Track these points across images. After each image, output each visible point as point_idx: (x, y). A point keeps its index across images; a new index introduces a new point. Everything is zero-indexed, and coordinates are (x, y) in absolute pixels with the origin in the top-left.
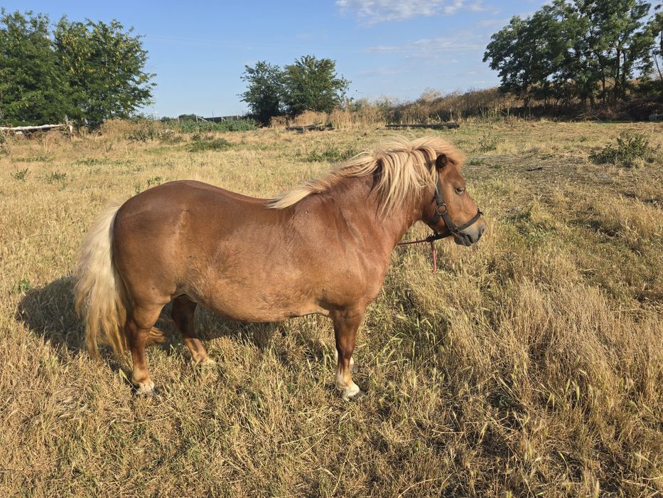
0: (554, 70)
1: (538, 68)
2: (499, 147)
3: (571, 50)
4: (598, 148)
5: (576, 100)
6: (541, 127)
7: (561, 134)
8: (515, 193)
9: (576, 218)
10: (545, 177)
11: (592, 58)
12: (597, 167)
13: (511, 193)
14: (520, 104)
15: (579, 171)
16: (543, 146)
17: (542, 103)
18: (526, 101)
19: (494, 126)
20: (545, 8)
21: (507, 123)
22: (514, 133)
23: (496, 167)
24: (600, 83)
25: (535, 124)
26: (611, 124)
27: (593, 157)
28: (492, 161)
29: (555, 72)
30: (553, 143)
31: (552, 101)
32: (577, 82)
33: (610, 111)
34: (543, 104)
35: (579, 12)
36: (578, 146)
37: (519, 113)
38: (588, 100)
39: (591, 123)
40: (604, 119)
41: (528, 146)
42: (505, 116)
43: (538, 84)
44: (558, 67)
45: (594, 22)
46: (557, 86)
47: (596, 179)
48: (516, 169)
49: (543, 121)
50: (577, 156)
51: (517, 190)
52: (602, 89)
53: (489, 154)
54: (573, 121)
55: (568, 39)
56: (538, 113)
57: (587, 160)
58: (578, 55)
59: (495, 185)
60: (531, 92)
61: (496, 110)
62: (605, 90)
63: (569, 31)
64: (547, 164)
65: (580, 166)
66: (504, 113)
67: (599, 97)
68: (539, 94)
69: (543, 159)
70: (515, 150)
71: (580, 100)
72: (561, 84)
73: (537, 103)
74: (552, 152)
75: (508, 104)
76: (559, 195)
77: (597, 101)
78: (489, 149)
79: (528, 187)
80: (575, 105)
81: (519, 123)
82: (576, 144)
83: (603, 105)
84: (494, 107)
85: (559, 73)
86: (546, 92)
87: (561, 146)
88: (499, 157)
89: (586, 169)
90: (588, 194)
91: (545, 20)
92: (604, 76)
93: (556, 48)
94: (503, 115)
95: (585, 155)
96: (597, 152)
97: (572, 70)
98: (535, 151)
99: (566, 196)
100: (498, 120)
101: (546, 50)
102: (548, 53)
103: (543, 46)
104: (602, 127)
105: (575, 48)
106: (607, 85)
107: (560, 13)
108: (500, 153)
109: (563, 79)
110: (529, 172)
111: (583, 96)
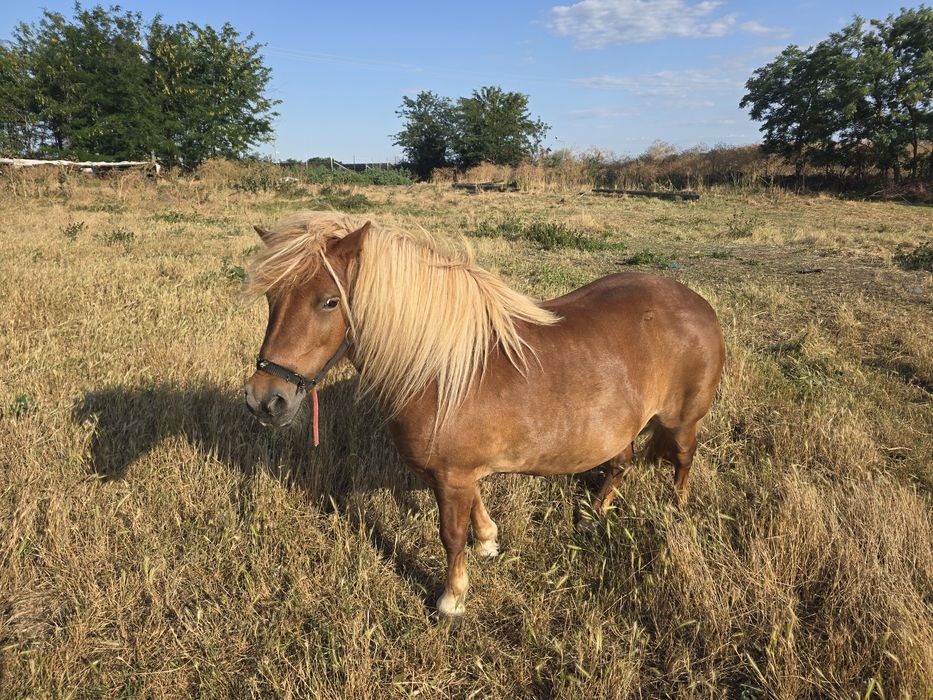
0: (843, 124)
1: (819, 121)
2: (757, 232)
3: (869, 99)
4: (907, 245)
5: (873, 170)
6: (820, 205)
7: (849, 219)
8: (780, 307)
9: (875, 357)
10: (825, 285)
11: (899, 111)
12: (906, 274)
13: (774, 307)
14: (789, 171)
15: (878, 279)
16: (822, 235)
17: (822, 171)
18: (799, 166)
19: (751, 200)
20: (834, 36)
21: (769, 197)
22: (779, 212)
23: (751, 263)
24: (910, 147)
25: (811, 201)
26: (923, 208)
27: (899, 258)
28: (745, 254)
29: (844, 128)
30: (837, 232)
31: (838, 169)
32: (875, 144)
33: (922, 190)
34: (824, 173)
35: (884, 45)
36: (876, 240)
37: (787, 183)
38: (891, 171)
39: (894, 205)
40: (913, 200)
41: (800, 235)
42: (767, 186)
43: (817, 145)
44: (848, 121)
45: (906, 61)
46: (845, 148)
47: (905, 294)
48: (781, 269)
49: (823, 197)
50: (874, 254)
51: (781, 302)
52: (912, 156)
53: (740, 241)
54: (867, 200)
55: (864, 83)
56: (815, 186)
57: (890, 263)
58: (879, 105)
59: (748, 293)
60: (807, 154)
61: (754, 177)
62: (917, 158)
63: (868, 71)
64: (828, 264)
65: (879, 271)
66: (766, 181)
67: (906, 167)
68: (818, 158)
69: (824, 256)
70: (780, 239)
71: (878, 171)
72: (852, 145)
73: (815, 171)
74: (836, 246)
75: (772, 170)
76: (847, 317)
77: (904, 173)
78: (742, 234)
79: (799, 299)
80: (871, 177)
81: (788, 197)
82: (872, 236)
83: (912, 180)
84: (751, 173)
85: (849, 130)
86: (830, 155)
87: (849, 237)
88: (756, 248)
89: (889, 277)
90: (893, 318)
91: (833, 53)
92: (915, 138)
93: (846, 94)
94: (764, 184)
95: (887, 254)
96: (906, 251)
97: (869, 127)
98: (810, 242)
99: (858, 318)
100: (756, 191)
101: (833, 96)
102: (834, 101)
103: (827, 90)
104: (911, 211)
105: (873, 96)
106: (920, 150)
107: (855, 45)
108: (757, 241)
109: (855, 139)
110: (800, 275)
111: (884, 165)
